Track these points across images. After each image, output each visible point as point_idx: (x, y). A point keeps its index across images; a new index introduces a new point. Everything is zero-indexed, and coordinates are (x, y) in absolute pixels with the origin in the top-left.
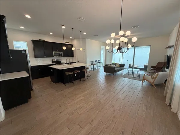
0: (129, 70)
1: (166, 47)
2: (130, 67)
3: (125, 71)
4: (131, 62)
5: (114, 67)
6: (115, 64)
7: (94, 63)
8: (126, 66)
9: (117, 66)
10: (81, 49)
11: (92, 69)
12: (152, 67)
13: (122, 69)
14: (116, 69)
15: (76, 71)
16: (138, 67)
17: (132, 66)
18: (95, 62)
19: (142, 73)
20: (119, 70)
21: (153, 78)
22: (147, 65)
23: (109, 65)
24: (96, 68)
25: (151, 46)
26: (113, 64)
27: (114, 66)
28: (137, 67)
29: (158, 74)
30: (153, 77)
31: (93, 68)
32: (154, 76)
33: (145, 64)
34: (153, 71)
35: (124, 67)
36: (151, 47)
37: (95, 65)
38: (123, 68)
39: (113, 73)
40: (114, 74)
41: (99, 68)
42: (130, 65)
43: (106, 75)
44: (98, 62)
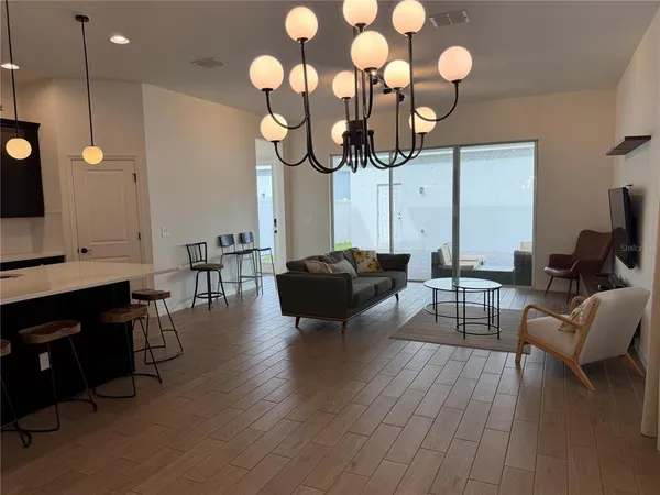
0: (435, 290)
1: (609, 149)
2: (439, 270)
3: (413, 298)
4: (443, 241)
5: (347, 276)
6: (353, 255)
7: (213, 253)
8: (419, 267)
9: (363, 266)
10: (93, 156)
11: (199, 302)
12: (556, 261)
13: (394, 287)
14: (359, 286)
15: (49, 331)
16: (483, 268)
17: (448, 262)
18: (219, 251)
19: (510, 300)
20: (379, 294)
21: (571, 328)
22: (529, 249)
23: (310, 265)
24: (230, 291)
25: (536, 141)
26: (337, 256)
27: (346, 266)
28: (477, 267)
29: (596, 304)
30: (569, 323)
31: (203, 288)
32: (576, 316)
33: (519, 249)
34: (561, 286)
35: (404, 269)
36: (537, 149)
37: (218, 268)
38: (398, 275)
39: (343, 317)
40: (351, 322)
41: (248, 286)
42: (437, 258)
43: (294, 332)
44: (240, 248)
